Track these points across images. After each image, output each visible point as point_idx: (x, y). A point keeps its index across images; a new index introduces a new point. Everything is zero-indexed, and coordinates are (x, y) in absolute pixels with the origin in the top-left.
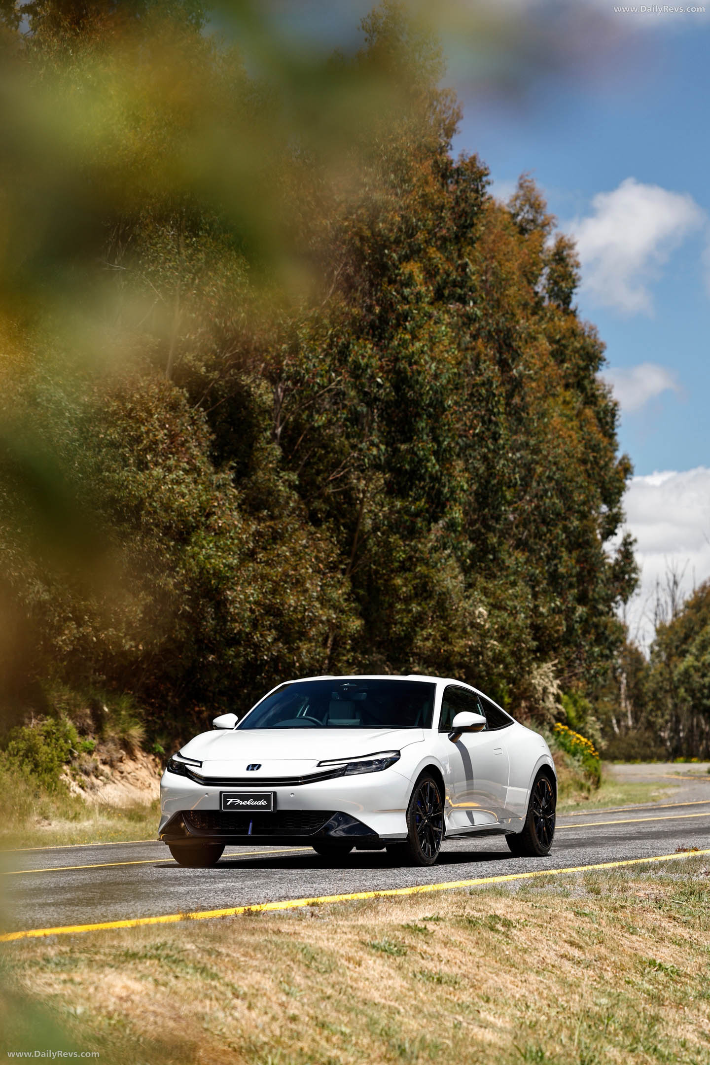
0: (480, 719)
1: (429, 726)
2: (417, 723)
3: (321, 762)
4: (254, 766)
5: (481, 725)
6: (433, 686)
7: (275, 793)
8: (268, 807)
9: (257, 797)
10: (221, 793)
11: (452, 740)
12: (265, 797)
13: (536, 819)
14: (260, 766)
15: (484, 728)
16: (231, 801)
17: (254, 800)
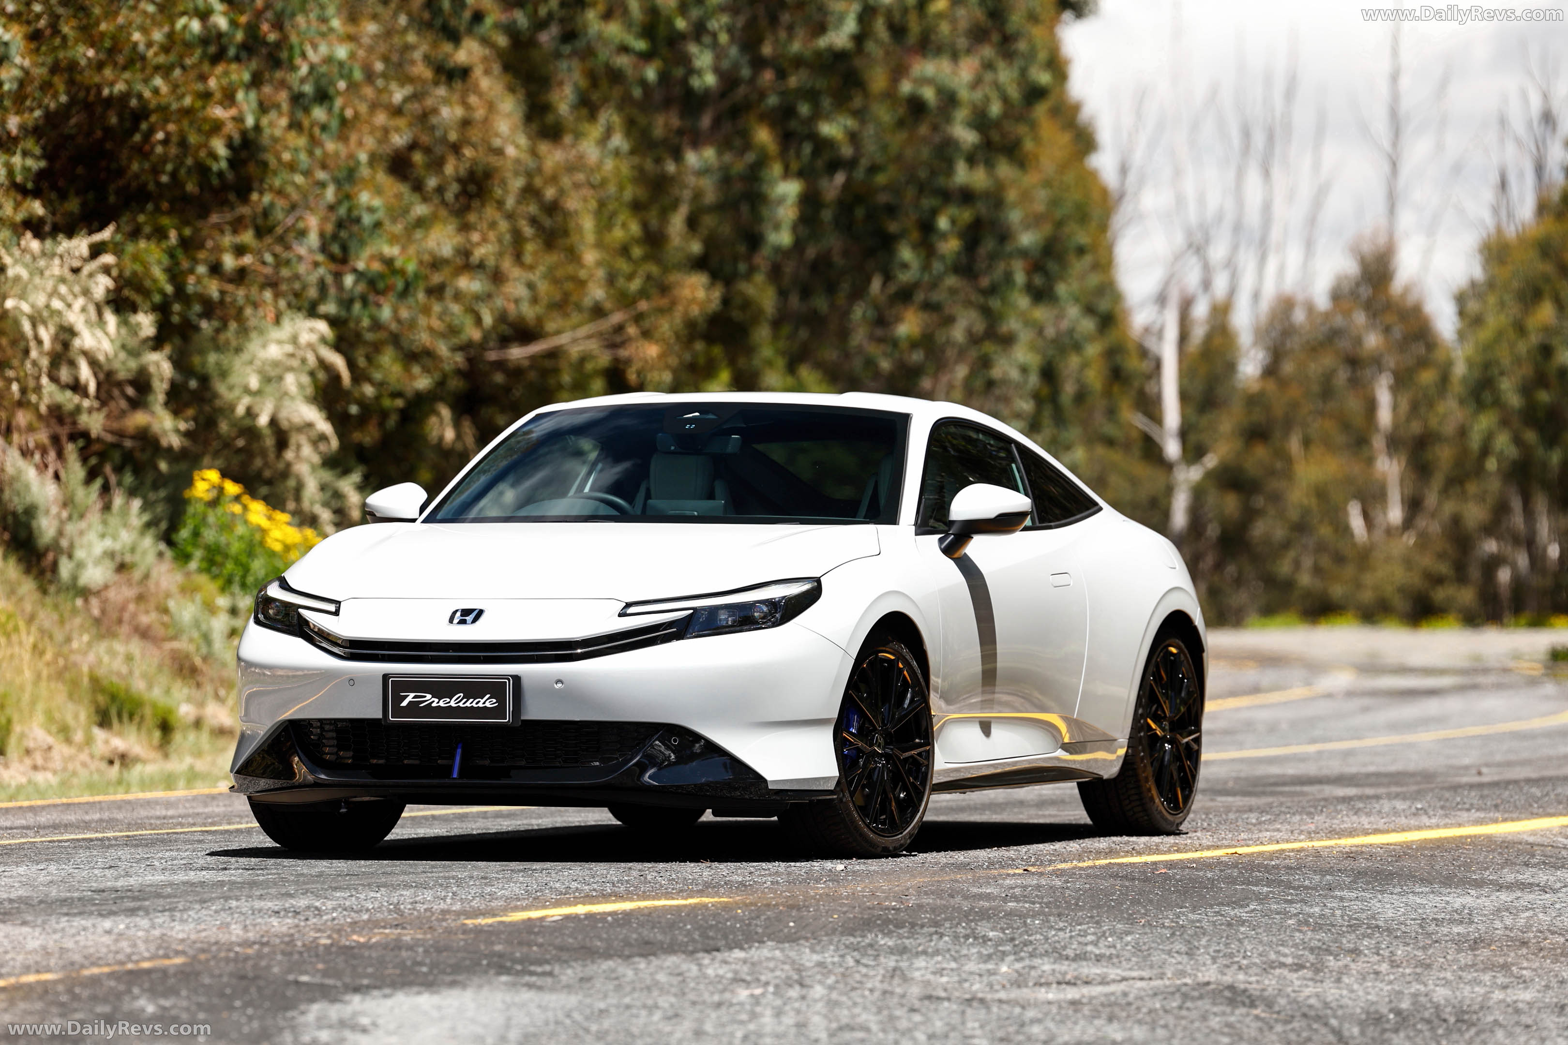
0: (1018, 501)
1: (891, 517)
2: (863, 510)
3: (628, 605)
4: (466, 612)
5: (1022, 515)
6: (905, 418)
7: (517, 679)
8: (499, 711)
9: (473, 688)
10: (386, 677)
11: (949, 551)
12: (494, 687)
13: (1154, 740)
14: (481, 612)
15: (1028, 522)
16: (411, 697)
17: (467, 697)
